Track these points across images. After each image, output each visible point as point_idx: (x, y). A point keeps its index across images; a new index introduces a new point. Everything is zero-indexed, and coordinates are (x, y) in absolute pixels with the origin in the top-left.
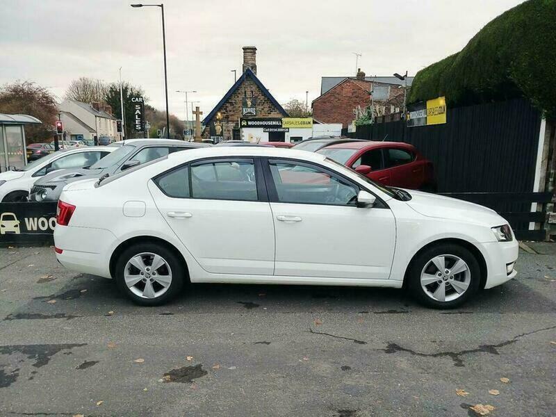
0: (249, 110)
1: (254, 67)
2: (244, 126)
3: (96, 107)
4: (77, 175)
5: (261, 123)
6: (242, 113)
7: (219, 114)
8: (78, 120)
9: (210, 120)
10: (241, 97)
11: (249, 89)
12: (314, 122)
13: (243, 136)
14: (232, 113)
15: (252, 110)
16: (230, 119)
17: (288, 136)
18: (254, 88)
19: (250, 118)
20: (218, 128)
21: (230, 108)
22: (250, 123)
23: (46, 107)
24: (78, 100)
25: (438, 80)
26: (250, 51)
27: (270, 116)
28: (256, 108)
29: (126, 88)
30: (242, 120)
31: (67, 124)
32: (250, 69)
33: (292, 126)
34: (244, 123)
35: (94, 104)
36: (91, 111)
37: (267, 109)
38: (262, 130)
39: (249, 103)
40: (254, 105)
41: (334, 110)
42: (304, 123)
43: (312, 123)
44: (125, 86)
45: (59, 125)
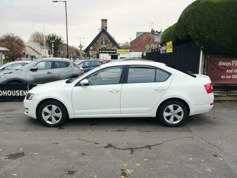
0: (104, 46)
1: (106, 28)
2: (101, 53)
3: (42, 44)
4: (10, 73)
5: (108, 51)
6: (101, 47)
7: (91, 48)
8: (34, 50)
9: (87, 50)
10: (100, 40)
11: (104, 37)
12: (130, 51)
13: (100, 57)
14: (96, 47)
15: (105, 46)
16: (95, 50)
17: (119, 57)
18: (106, 36)
19: (103, 49)
20: (91, 53)
21: (96, 45)
22: (103, 51)
23: (19, 44)
24: (35, 41)
25: (170, 34)
26: (104, 21)
27: (113, 49)
28: (107, 45)
29: (55, 36)
30: (99, 50)
31: (28, 51)
32: (104, 28)
33: (121, 53)
34: (101, 51)
35: (41, 43)
36: (39, 46)
37: (112, 45)
38: (108, 54)
39: (104, 43)
40: (106, 44)
41: (139, 46)
42: (126, 52)
43: (129, 51)
44: (54, 35)
45: (24, 51)
